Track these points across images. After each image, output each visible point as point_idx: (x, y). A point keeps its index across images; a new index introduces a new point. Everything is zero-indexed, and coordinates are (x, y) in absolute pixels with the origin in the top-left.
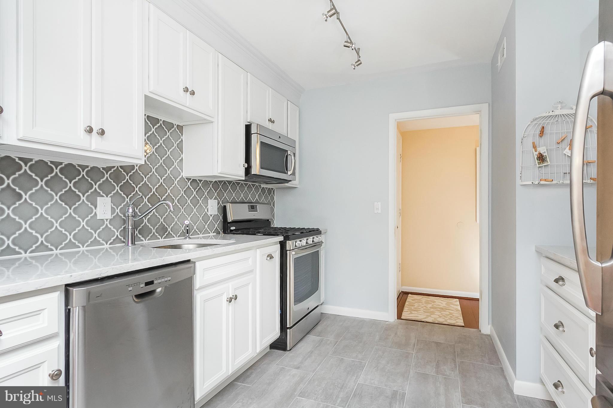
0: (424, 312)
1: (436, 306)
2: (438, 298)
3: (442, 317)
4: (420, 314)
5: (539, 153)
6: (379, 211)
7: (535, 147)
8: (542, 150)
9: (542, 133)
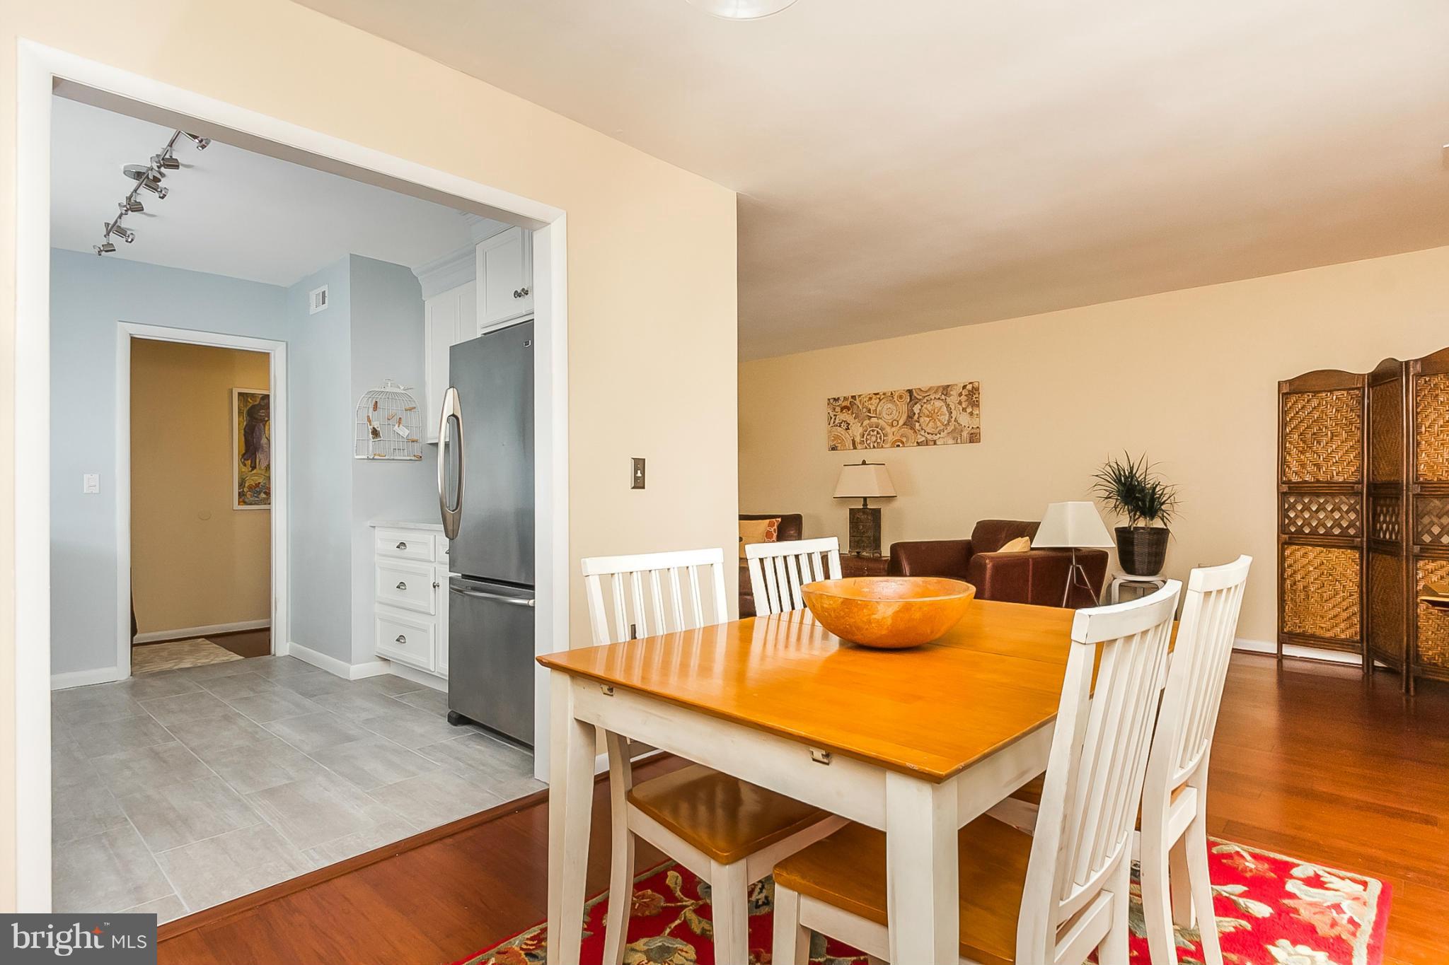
5: (374, 428)
6: (96, 490)
7: (369, 421)
8: (376, 424)
9: (376, 407)
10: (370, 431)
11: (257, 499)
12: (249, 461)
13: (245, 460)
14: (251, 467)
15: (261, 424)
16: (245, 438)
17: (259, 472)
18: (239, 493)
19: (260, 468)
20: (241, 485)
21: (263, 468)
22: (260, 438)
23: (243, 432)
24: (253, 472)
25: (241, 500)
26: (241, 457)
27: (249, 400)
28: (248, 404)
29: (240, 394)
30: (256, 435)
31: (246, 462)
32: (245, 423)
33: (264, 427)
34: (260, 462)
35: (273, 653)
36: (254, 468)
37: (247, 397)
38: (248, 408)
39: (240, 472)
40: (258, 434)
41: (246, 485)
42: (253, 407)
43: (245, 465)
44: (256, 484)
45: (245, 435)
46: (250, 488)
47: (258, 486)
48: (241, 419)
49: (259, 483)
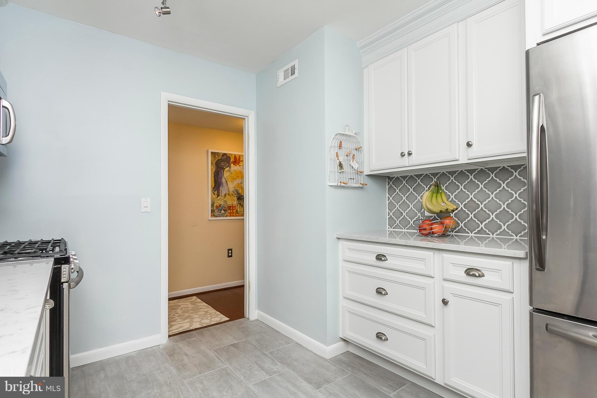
0: (182, 320)
1: (185, 309)
2: (177, 300)
3: (204, 318)
4: (182, 323)
5: (340, 162)
6: (148, 210)
7: (337, 156)
8: (341, 159)
9: (340, 146)
10: (338, 164)
11: (220, 214)
12: (216, 191)
13: (214, 191)
14: (217, 195)
15: (222, 170)
16: (214, 178)
17: (221, 198)
18: (211, 210)
19: (221, 196)
20: (212, 205)
21: (222, 196)
22: (221, 178)
23: (213, 174)
24: (218, 198)
25: (212, 214)
26: (212, 189)
27: (216, 156)
28: (216, 159)
29: (212, 153)
30: (219, 177)
31: (215, 192)
32: (214, 170)
33: (224, 172)
34: (221, 191)
35: (247, 317)
36: (218, 196)
37: (216, 154)
38: (216, 161)
39: (212, 198)
40: (220, 176)
41: (215, 206)
42: (218, 160)
43: (214, 194)
44: (219, 205)
45: (214, 177)
46: (217, 207)
47: (221, 206)
48: (212, 167)
49: (221, 204)
